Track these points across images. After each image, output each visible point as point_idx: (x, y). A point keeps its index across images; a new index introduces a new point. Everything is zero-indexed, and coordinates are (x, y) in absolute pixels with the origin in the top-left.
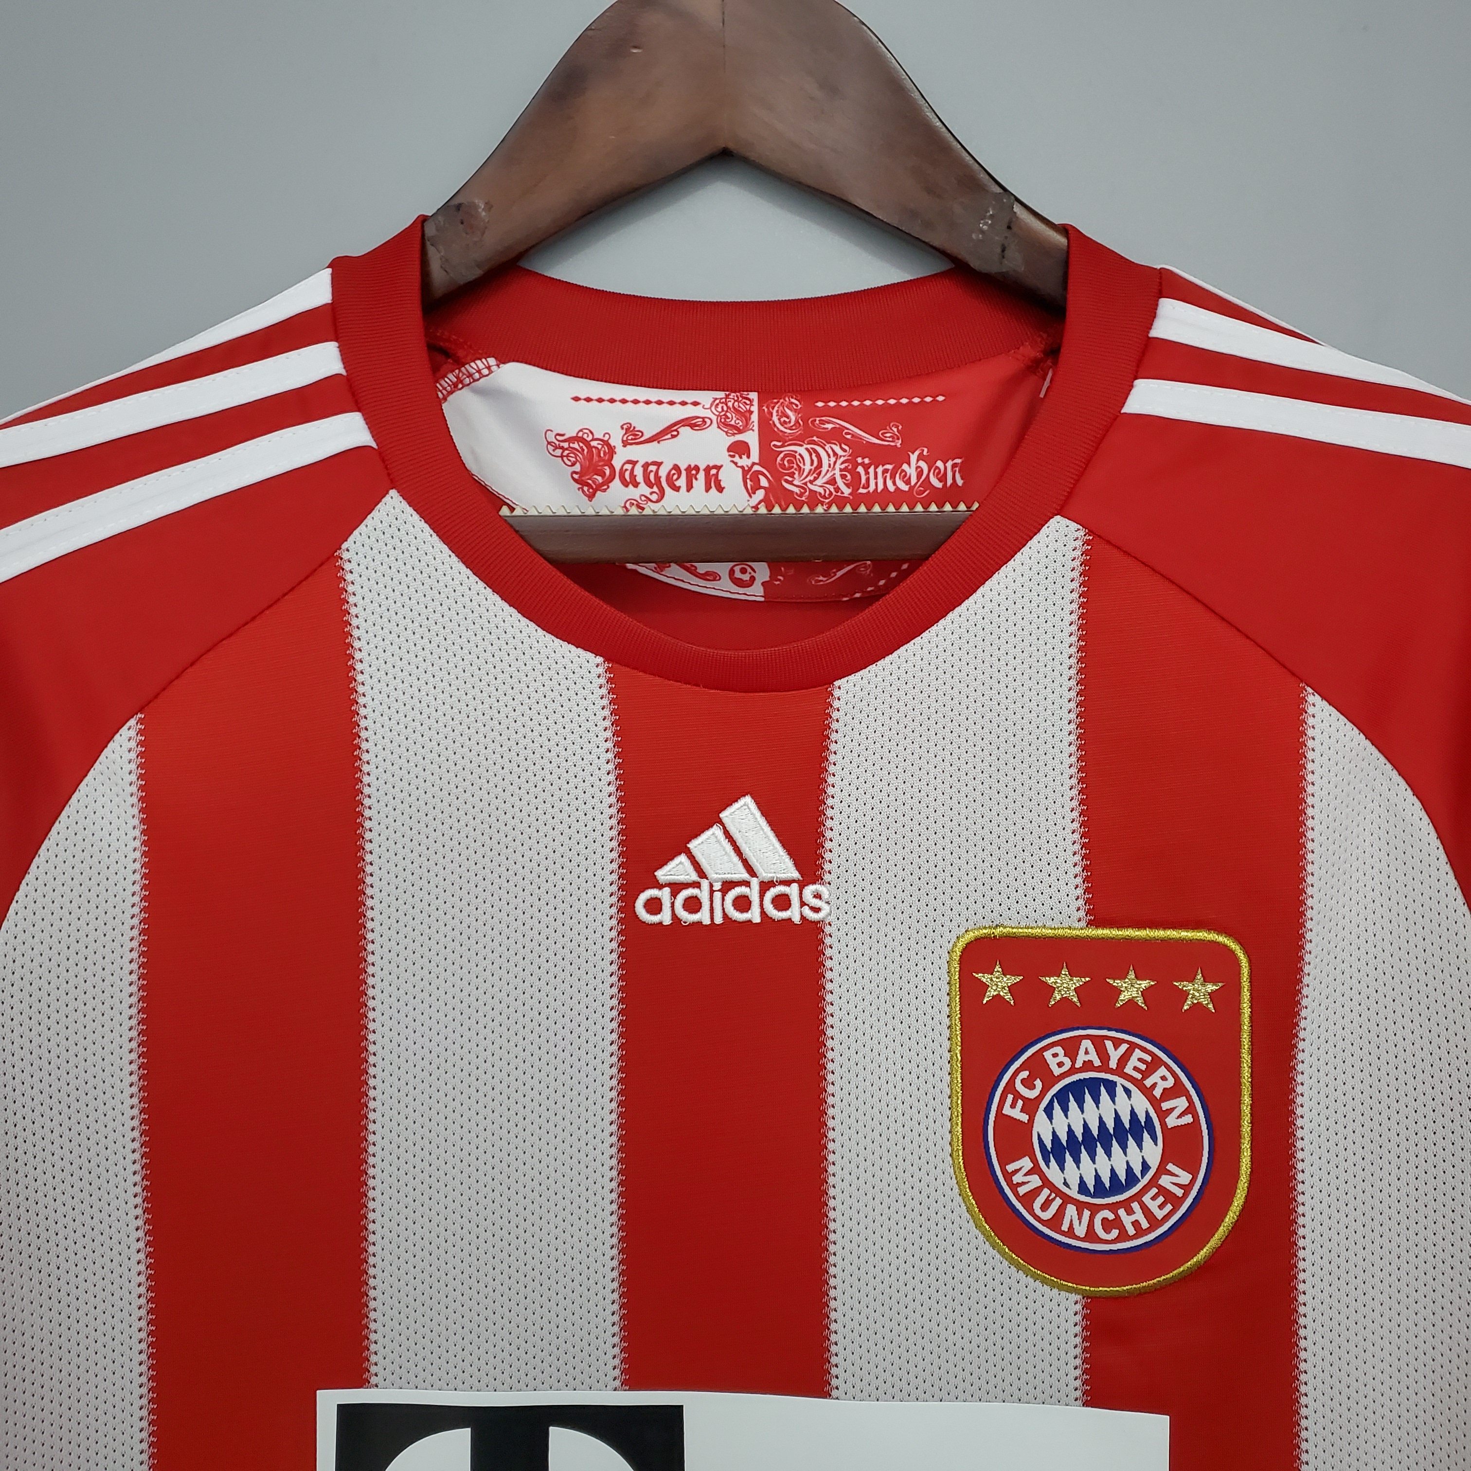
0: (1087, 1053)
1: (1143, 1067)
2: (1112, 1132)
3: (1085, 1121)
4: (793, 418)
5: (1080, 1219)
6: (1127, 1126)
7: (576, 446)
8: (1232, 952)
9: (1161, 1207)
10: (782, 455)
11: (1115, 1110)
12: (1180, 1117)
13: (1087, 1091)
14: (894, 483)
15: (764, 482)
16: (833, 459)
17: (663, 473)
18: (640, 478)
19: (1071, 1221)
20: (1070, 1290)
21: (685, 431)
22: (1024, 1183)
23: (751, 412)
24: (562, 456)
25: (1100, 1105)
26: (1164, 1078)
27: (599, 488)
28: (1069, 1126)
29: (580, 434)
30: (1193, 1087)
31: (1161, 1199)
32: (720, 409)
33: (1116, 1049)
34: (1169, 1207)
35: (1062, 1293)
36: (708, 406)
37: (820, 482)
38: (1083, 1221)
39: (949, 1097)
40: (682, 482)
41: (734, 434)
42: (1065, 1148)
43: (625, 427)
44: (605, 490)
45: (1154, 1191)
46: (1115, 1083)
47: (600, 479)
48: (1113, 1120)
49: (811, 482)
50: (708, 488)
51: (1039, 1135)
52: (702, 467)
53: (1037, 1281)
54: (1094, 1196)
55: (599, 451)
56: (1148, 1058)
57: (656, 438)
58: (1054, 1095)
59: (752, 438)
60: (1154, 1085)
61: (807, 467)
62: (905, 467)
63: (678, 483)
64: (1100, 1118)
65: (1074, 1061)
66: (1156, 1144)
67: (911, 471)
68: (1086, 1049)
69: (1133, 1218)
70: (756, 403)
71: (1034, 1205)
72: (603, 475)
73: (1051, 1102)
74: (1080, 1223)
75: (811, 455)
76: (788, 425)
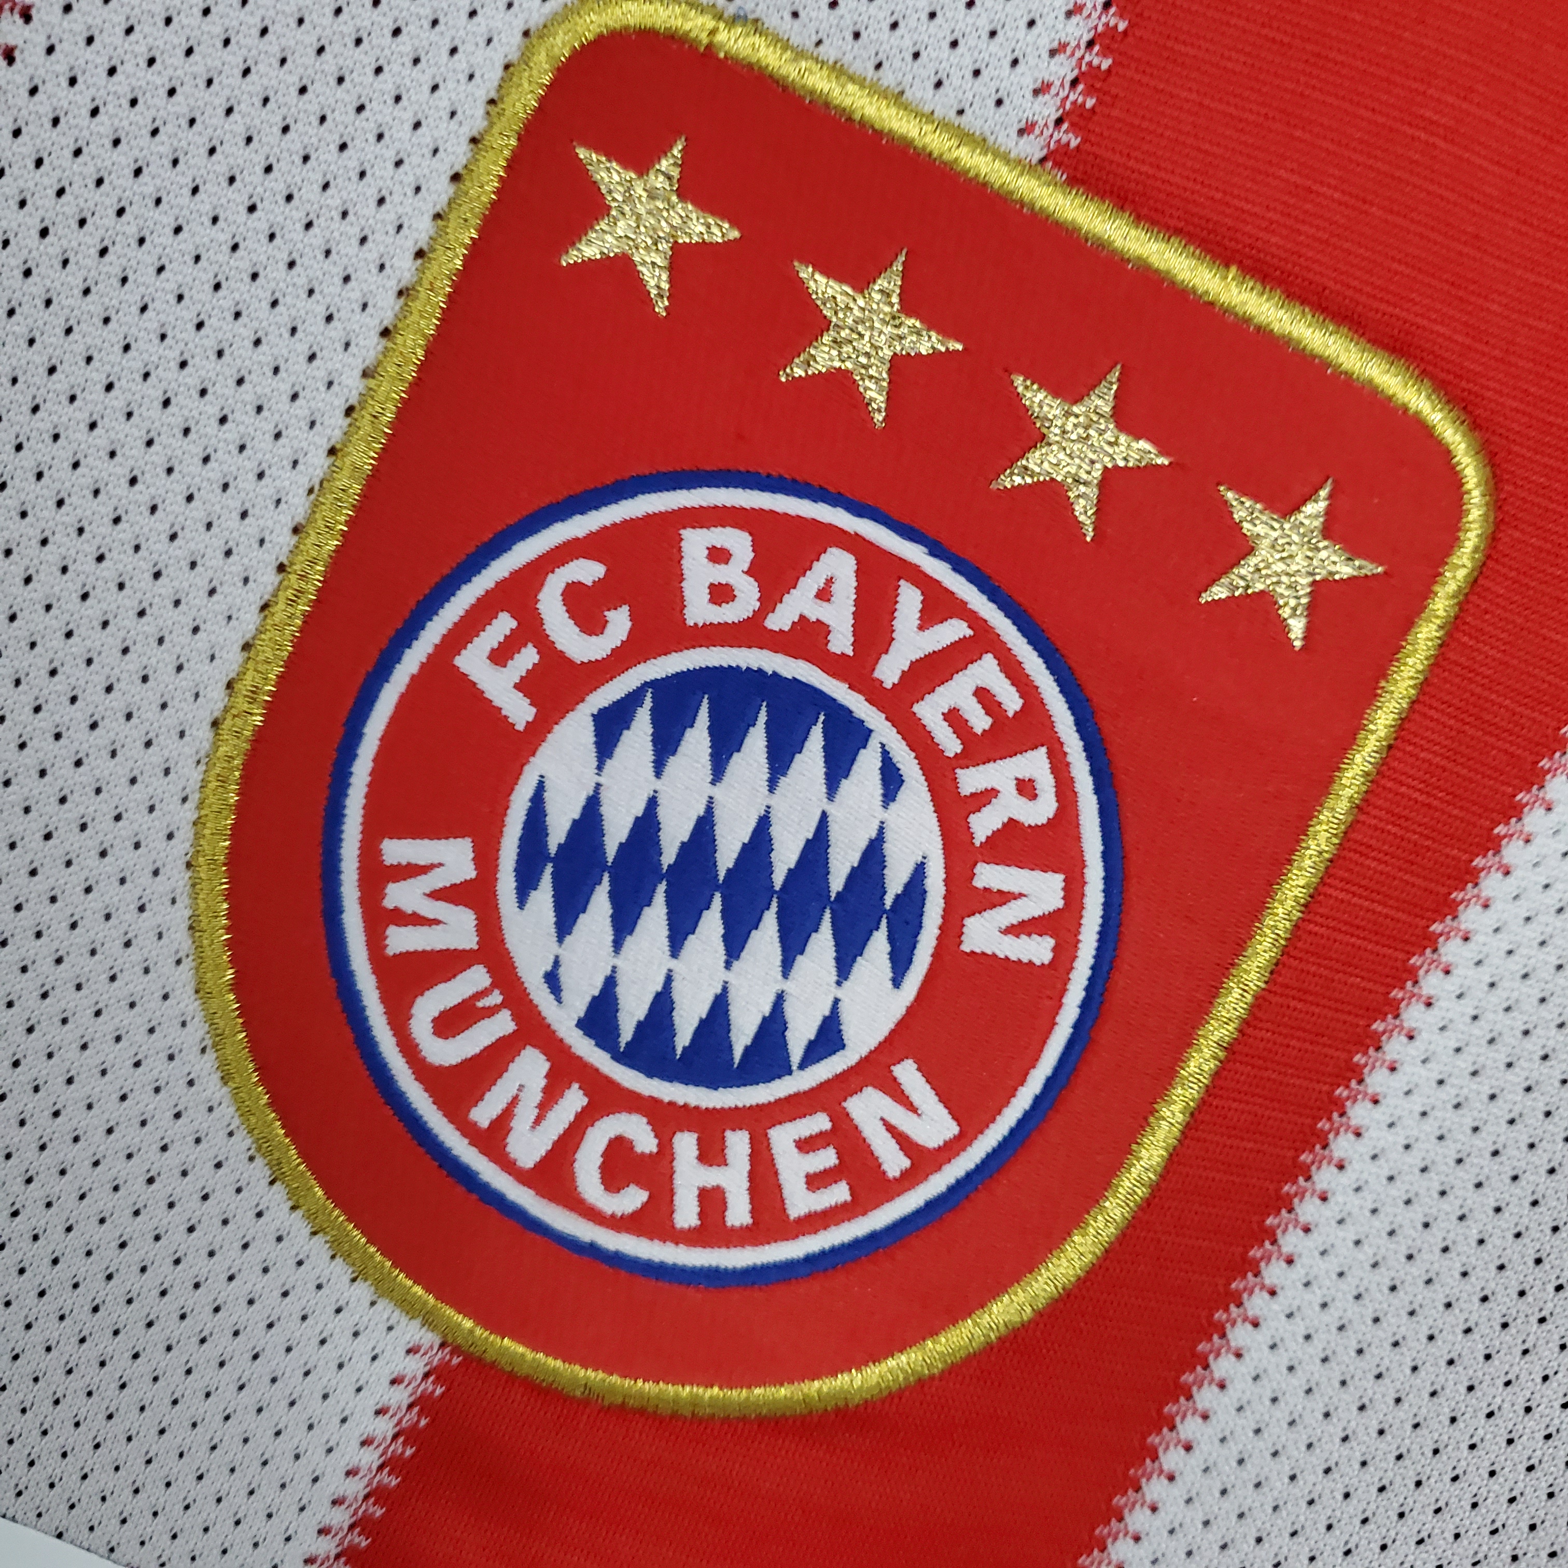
0: (824, 595)
1: (980, 722)
2: (778, 878)
3: (709, 810)
5: (544, 1107)
6: (837, 883)
8: (1456, 482)
9: (815, 1181)
11: (824, 816)
12: (1017, 930)
13: (763, 717)
19: (515, 1101)
20: (409, 1307)
22: (417, 920)
25: (783, 781)
26: (1026, 788)
28: (652, 803)
30: (1105, 856)
31: (827, 1158)
33: (921, 628)
34: (840, 1193)
35: (382, 1304)
38: (551, 1116)
39: (296, 530)
42: (604, 867)
45: (820, 1123)
46: (862, 734)
48: (801, 844)
51: (541, 787)
53: (319, 1239)
54: (625, 1057)
56: (1012, 701)
58: (653, 684)
60: (987, 796)
64: (764, 823)
65: (769, 601)
66: (897, 982)
68: (830, 581)
69: (712, 1177)
71: (420, 1001)
73: (632, 700)
74: (538, 1121)
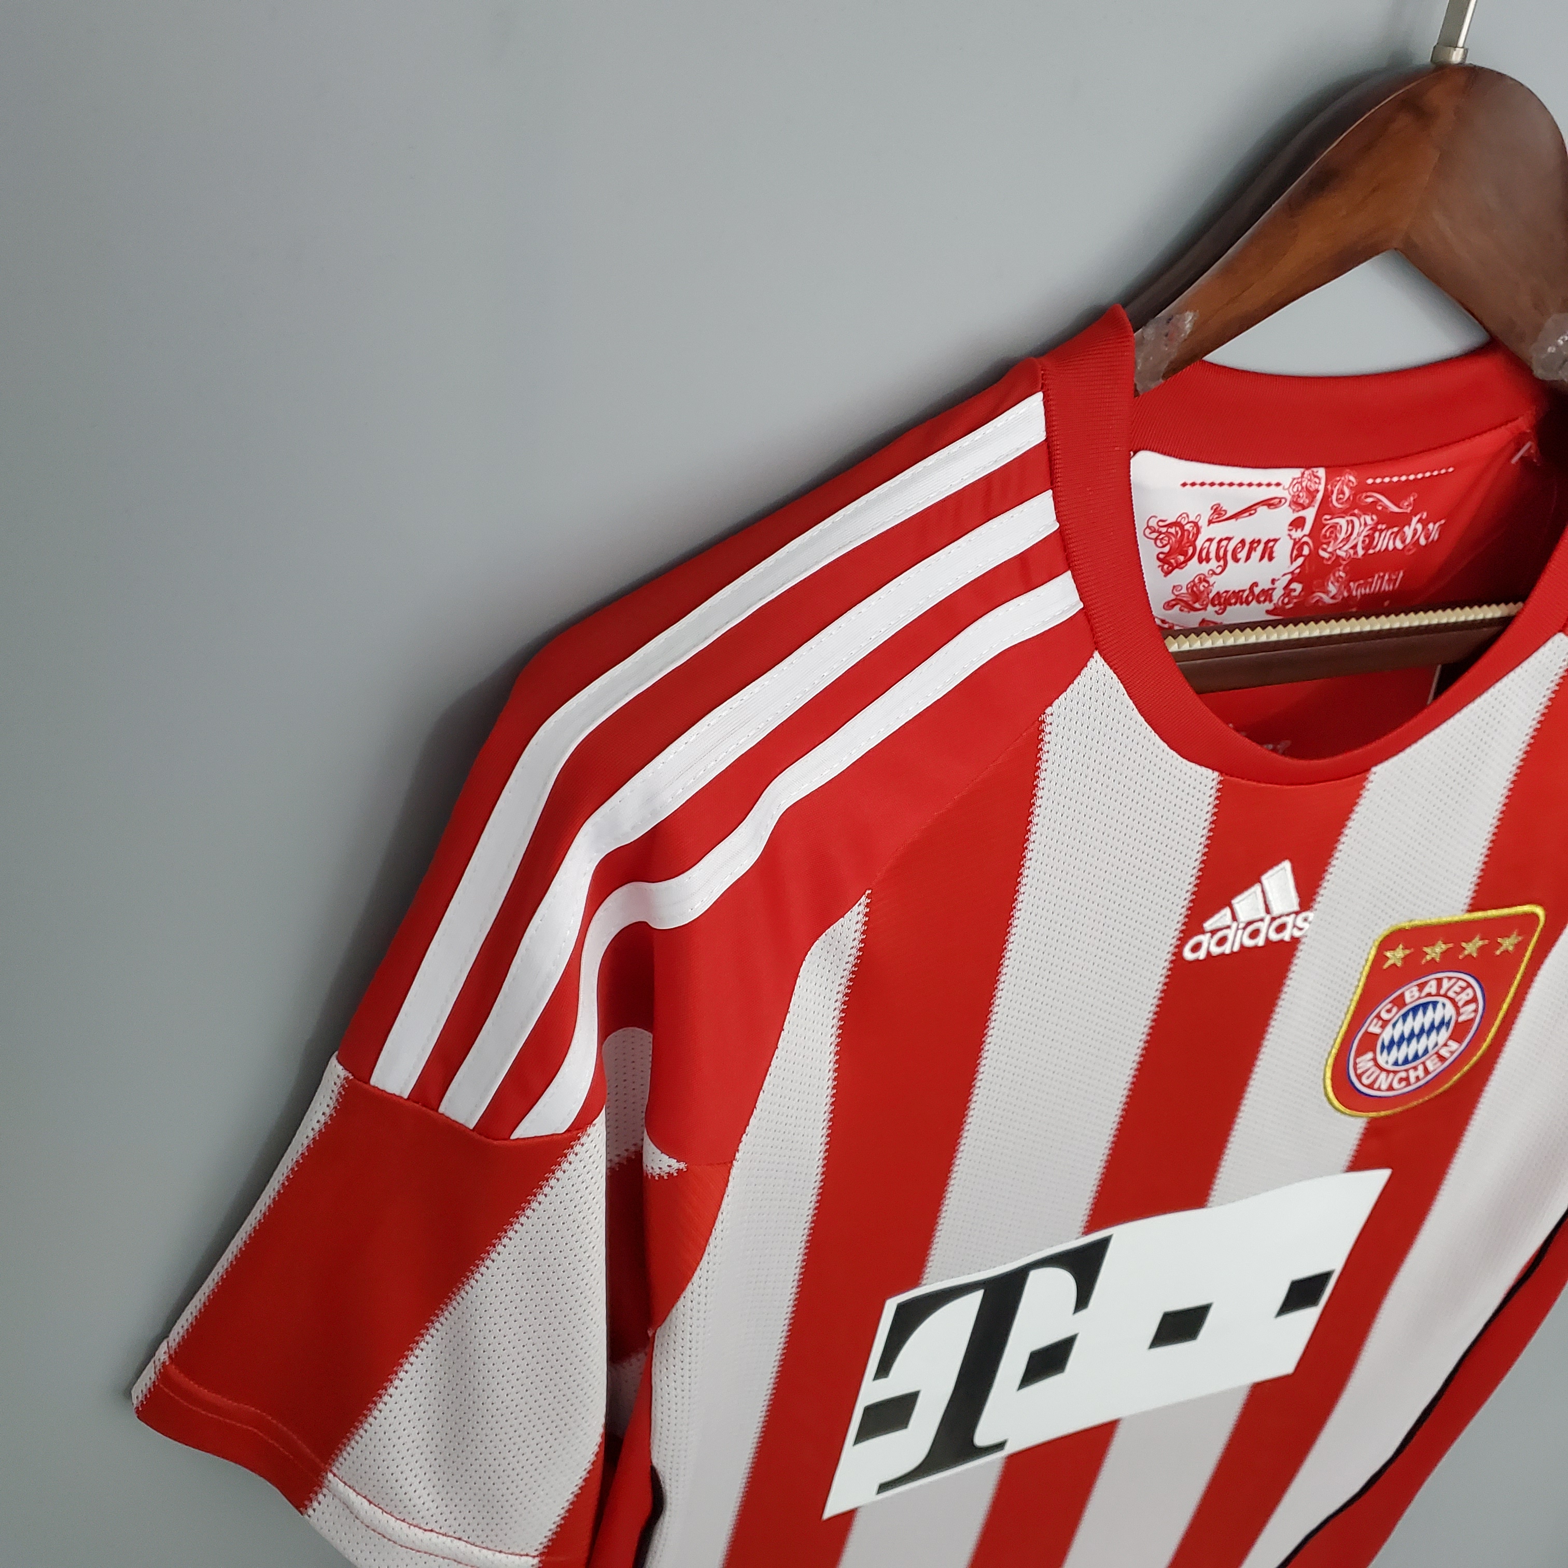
4: (1347, 494)
7: (1172, 530)
10: (1327, 527)
14: (1394, 543)
15: (1306, 551)
16: (1362, 527)
17: (1230, 548)
18: (1212, 555)
21: (1262, 510)
23: (1317, 491)
24: (1156, 539)
27: (1180, 566)
29: (1179, 520)
32: (1295, 490)
36: (1287, 486)
37: (1346, 548)
40: (1242, 555)
41: (1298, 511)
43: (1215, 507)
44: (1182, 568)
47: (1182, 558)
49: (1340, 548)
50: (1262, 558)
52: (1264, 540)
55: (1189, 532)
57: (1236, 516)
59: (1310, 514)
61: (1342, 536)
62: (1406, 529)
63: (1239, 556)
67: (1408, 531)
70: (1323, 481)
72: (1184, 553)
75: (1348, 524)
76: (1341, 501)
